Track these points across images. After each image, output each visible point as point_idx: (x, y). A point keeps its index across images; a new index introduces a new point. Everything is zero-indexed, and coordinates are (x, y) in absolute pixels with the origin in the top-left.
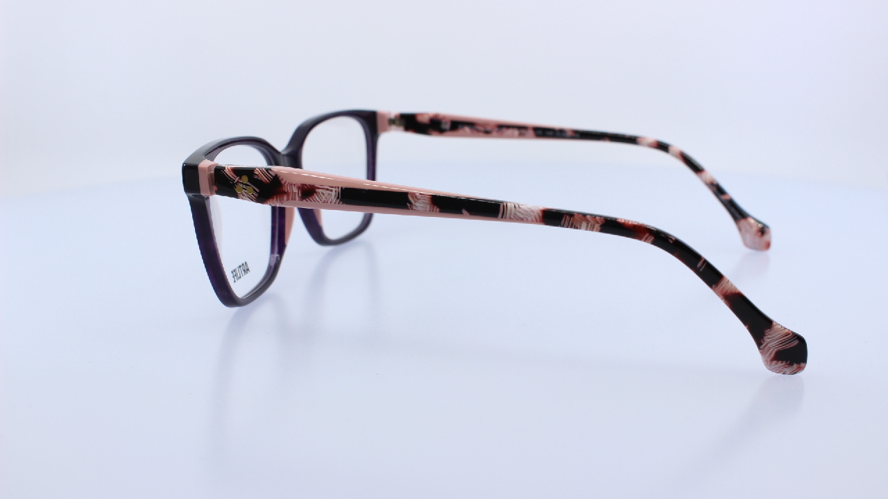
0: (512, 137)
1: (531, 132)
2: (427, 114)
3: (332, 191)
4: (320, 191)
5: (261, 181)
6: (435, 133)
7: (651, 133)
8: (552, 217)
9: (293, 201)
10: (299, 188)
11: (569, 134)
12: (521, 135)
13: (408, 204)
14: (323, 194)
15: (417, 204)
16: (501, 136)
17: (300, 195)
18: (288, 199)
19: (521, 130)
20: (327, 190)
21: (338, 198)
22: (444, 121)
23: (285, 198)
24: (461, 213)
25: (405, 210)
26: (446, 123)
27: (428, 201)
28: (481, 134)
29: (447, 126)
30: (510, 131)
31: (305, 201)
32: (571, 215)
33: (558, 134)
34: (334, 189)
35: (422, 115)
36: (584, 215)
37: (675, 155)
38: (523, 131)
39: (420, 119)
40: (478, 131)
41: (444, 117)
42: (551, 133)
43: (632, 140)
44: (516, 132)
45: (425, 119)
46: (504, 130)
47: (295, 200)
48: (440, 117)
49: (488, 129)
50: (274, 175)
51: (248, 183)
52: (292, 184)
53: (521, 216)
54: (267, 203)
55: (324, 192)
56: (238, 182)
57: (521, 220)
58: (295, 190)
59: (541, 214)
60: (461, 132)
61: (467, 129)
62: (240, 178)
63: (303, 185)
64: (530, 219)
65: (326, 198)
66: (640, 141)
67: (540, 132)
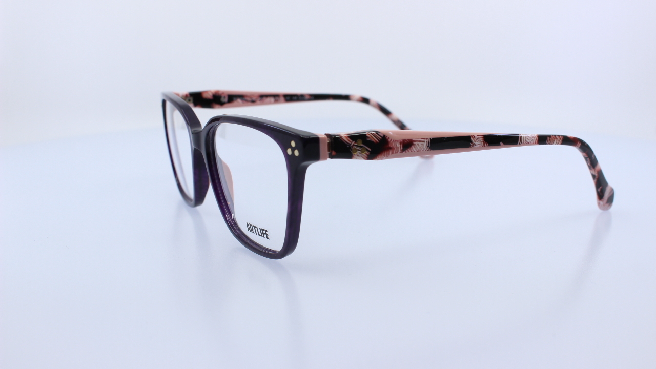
0: (270, 103)
1: (282, 99)
2: (210, 91)
3: (424, 142)
4: (414, 143)
5: (372, 142)
6: (217, 106)
7: (357, 93)
8: (542, 140)
9: (396, 154)
10: (401, 143)
11: (307, 97)
12: (276, 101)
13: (471, 144)
14: (418, 145)
15: (476, 143)
16: (263, 103)
17: (402, 149)
18: (392, 153)
19: (276, 97)
20: (420, 141)
21: (428, 146)
22: (223, 96)
23: (391, 153)
24: (500, 145)
25: (469, 148)
26: (225, 97)
27: (481, 140)
28: (249, 103)
29: (226, 100)
30: (269, 99)
31: (404, 152)
32: (550, 136)
33: (300, 98)
34: (425, 140)
35: (206, 92)
36: (555, 136)
37: (372, 106)
38: (277, 98)
39: (205, 96)
40: (247, 101)
41: (223, 93)
42: (295, 98)
43: (346, 98)
44: (272, 99)
45: (208, 96)
46: (264, 98)
47: (397, 153)
48: (220, 93)
49: (254, 99)
50: (382, 135)
51: (362, 145)
52: (396, 141)
53: (528, 141)
54: (378, 158)
55: (419, 143)
56: (354, 145)
57: (528, 144)
58: (398, 145)
59: (537, 138)
60: (235, 103)
61: (239, 100)
62: (356, 142)
63: (404, 140)
64: (532, 143)
65: (420, 147)
66: (351, 97)
67: (288, 98)
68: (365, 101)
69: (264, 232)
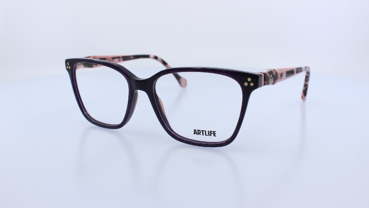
1: (121, 59)
6: (95, 66)
7: (152, 54)
11: (132, 57)
12: (119, 61)
15: (295, 72)
20: (284, 73)
21: (286, 75)
27: (296, 70)
30: (116, 60)
31: (281, 79)
33: (129, 58)
37: (159, 61)
38: (119, 59)
42: (127, 58)
43: (147, 56)
46: (114, 59)
47: (279, 80)
50: (276, 72)
51: (272, 77)
52: (279, 74)
56: (269, 77)
58: (280, 76)
63: (281, 73)
65: (284, 76)
66: (150, 56)
67: (124, 58)
68: (156, 58)
69: (212, 133)
